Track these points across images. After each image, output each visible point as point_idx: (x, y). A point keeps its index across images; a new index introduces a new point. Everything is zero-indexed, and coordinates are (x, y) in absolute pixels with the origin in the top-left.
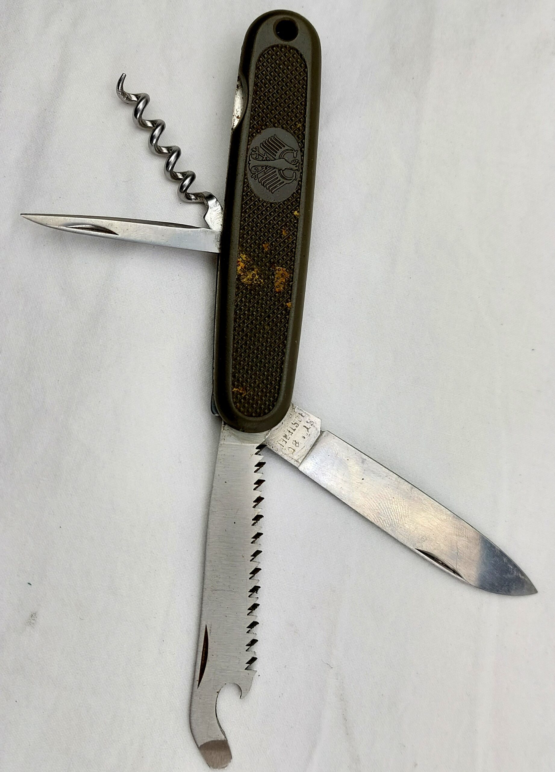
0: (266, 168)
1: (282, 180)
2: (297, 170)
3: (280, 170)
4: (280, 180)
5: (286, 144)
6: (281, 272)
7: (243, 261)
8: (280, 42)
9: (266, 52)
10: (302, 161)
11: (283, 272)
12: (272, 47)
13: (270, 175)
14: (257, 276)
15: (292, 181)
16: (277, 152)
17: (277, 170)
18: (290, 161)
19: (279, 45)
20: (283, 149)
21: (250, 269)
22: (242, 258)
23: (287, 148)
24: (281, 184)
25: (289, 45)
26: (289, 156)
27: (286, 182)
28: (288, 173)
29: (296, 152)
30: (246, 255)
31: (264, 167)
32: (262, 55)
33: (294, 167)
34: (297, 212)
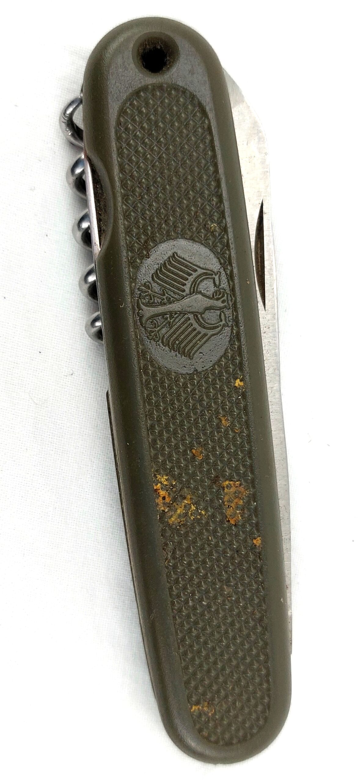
0: (171, 317)
1: (203, 331)
2: (225, 307)
3: (196, 316)
4: (199, 333)
5: (197, 266)
6: (233, 490)
7: (164, 487)
8: (151, 80)
9: (128, 105)
10: (233, 290)
11: (236, 489)
12: (137, 93)
13: (179, 327)
14: (193, 507)
15: (219, 328)
16: (184, 285)
17: (191, 316)
18: (210, 293)
19: (150, 87)
20: (195, 275)
21: (177, 497)
22: (161, 483)
23: (200, 271)
24: (202, 337)
25: (166, 83)
26: (207, 286)
27: (211, 332)
28: (212, 317)
29: (218, 275)
30: (167, 475)
31: (168, 316)
32: (122, 112)
33: (219, 304)
34: (241, 381)
